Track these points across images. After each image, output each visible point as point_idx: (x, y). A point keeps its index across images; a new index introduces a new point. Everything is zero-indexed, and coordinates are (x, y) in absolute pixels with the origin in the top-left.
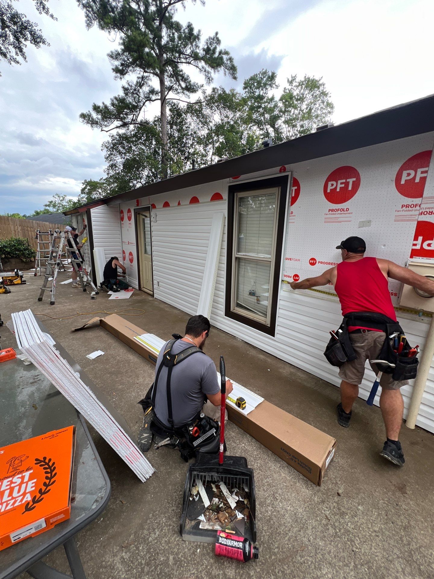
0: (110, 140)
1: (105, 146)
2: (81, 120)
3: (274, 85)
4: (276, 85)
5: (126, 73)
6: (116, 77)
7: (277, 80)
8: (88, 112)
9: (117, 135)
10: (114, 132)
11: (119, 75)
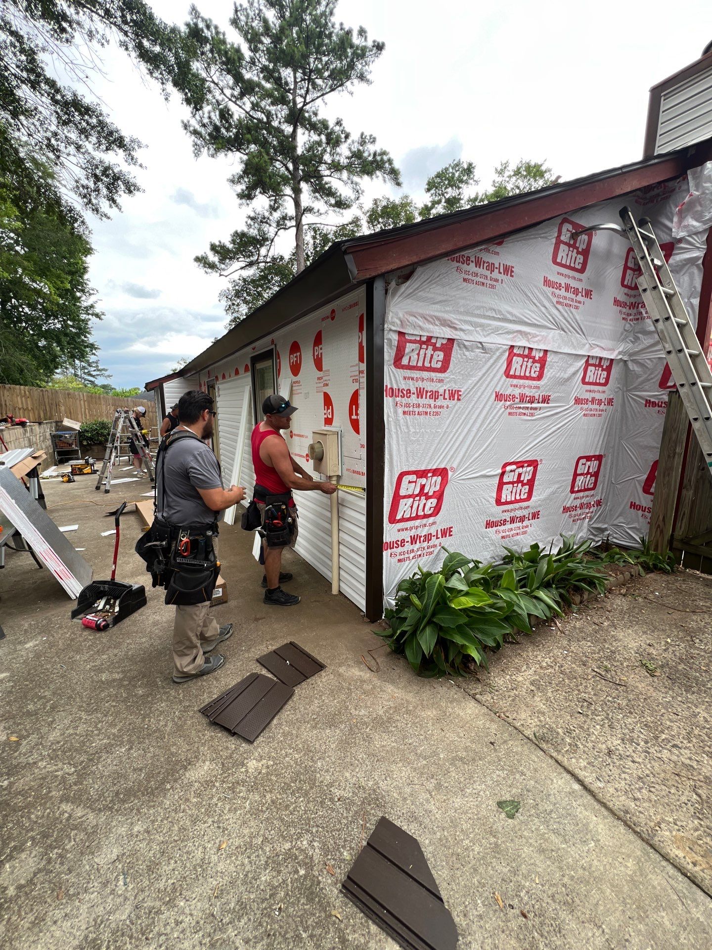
0: (230, 286)
1: (224, 295)
2: (196, 264)
3: (471, 181)
4: (474, 181)
5: (255, 196)
6: (241, 205)
7: (477, 173)
8: (204, 255)
9: (239, 279)
10: (236, 276)
11: (244, 201)
